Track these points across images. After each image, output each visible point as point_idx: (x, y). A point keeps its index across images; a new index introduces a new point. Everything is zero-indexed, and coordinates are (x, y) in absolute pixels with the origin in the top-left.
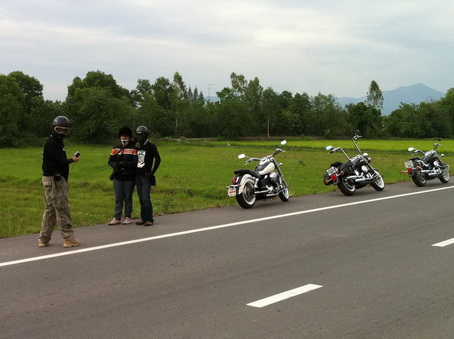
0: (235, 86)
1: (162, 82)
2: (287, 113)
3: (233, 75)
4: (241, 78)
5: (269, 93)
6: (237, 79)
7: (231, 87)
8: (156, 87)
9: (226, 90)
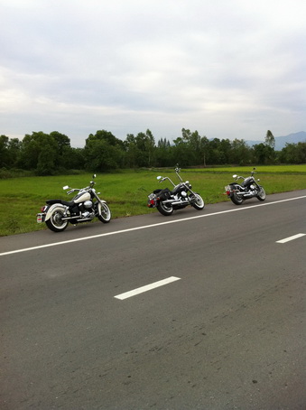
0: (185, 136)
1: (141, 135)
2: (216, 151)
3: (183, 130)
4: (188, 131)
5: (205, 140)
6: (186, 132)
7: (182, 136)
8: (138, 138)
9: (179, 139)
